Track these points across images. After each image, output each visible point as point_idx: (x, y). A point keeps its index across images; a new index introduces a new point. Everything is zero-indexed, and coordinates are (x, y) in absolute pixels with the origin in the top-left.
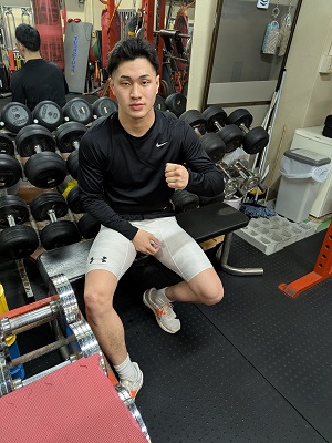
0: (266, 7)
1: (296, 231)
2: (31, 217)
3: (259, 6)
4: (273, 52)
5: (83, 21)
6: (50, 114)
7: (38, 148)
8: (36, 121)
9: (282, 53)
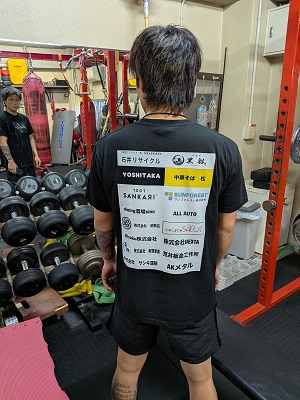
1: (244, 267)
2: (8, 271)
5: (68, 109)
6: (29, 186)
7: (14, 215)
8: (17, 192)
9: (213, 127)
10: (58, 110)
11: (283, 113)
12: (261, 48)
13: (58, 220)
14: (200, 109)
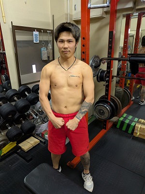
0: (38, 42)
3: (35, 42)
4: (46, 59)
11: (83, 52)
12: (71, 16)
14: (42, 49)
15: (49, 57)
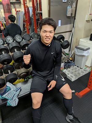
10: (18, 11)
13: (7, 58)
14: (68, 7)
15: (72, 14)
